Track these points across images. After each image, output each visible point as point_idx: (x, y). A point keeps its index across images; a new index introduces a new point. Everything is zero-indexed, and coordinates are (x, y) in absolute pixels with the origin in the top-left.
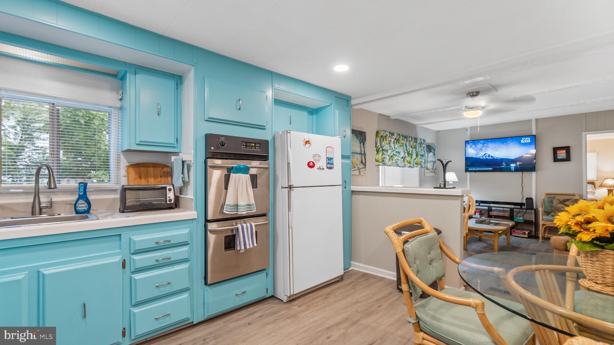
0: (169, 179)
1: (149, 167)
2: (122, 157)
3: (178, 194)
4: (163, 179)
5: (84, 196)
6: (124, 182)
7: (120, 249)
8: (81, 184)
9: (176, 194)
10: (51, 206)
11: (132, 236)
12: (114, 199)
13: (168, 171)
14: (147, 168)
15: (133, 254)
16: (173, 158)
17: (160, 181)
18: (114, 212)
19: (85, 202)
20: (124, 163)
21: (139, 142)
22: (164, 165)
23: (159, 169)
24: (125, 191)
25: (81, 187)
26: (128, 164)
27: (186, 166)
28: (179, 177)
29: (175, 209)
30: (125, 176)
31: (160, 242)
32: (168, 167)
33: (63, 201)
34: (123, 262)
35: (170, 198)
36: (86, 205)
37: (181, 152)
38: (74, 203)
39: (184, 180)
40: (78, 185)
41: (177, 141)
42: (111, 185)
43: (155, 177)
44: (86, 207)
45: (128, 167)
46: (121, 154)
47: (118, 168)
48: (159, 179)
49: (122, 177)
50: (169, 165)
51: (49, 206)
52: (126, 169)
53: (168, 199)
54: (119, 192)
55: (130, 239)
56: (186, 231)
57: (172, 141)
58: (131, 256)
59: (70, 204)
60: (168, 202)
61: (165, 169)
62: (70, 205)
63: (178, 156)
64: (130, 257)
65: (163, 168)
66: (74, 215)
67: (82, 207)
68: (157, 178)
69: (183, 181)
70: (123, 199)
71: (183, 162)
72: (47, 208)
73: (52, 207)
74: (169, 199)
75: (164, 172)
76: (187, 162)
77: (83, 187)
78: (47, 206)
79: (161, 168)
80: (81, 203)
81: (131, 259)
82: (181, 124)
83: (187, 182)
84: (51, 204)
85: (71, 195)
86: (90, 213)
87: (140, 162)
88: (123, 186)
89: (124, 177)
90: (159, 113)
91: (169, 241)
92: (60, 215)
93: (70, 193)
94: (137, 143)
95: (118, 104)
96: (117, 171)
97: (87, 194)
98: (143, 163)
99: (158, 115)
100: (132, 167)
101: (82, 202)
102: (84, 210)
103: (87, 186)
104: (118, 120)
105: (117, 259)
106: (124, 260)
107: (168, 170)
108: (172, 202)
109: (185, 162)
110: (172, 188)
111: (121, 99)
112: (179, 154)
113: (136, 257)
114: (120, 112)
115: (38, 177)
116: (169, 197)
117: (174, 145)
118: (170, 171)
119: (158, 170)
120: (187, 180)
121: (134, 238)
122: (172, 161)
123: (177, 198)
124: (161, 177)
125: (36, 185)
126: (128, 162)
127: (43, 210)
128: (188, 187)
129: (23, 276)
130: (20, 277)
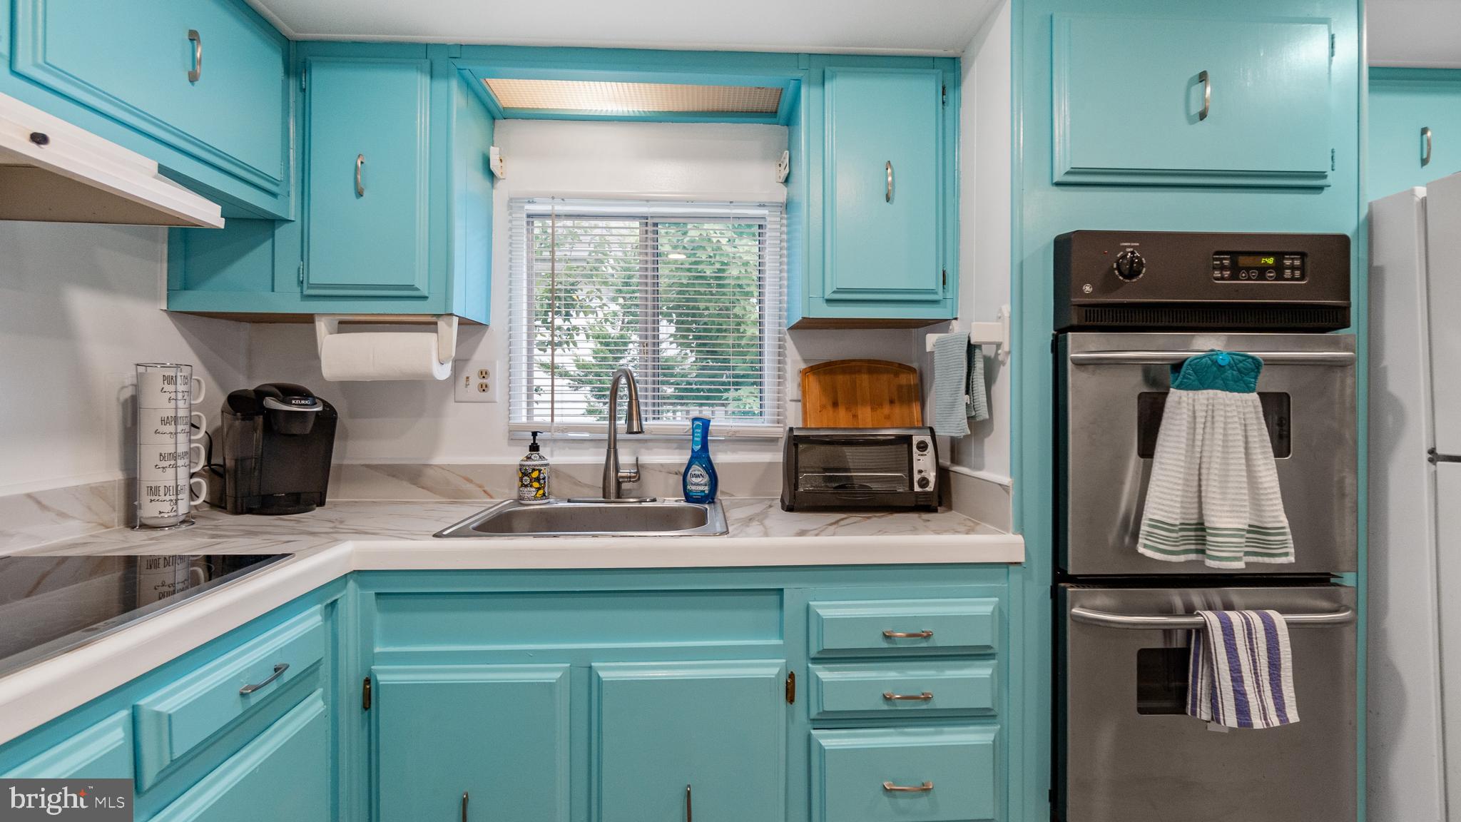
0: (916, 409)
1: (859, 372)
2: (790, 344)
3: (946, 462)
4: (898, 411)
5: (701, 456)
6: (794, 418)
7: (781, 636)
8: (697, 423)
9: (940, 461)
10: (637, 477)
11: (815, 600)
12: (770, 464)
13: (912, 383)
14: (853, 376)
15: (815, 660)
16: (931, 339)
17: (888, 417)
18: (770, 506)
19: (704, 473)
20: (795, 362)
21: (834, 292)
22: (900, 364)
23: (885, 377)
24: (796, 446)
25: (696, 431)
26: (803, 366)
27: (979, 365)
28: (952, 405)
29: (935, 511)
30: (795, 398)
31: (897, 636)
32: (911, 370)
33: (662, 465)
34: (787, 682)
35: (923, 474)
36: (706, 479)
37: (956, 319)
38: (683, 470)
39: (973, 414)
40: (689, 423)
41: (944, 283)
42: (763, 425)
43: (876, 404)
44: (706, 485)
45: (804, 373)
46: (788, 337)
47: (781, 377)
48: (886, 410)
49: (788, 402)
50: (915, 365)
51: (634, 477)
52: (799, 379)
53: (917, 477)
54: (782, 444)
55: (808, 608)
56: (985, 607)
57: (929, 281)
58: (810, 665)
59: (676, 474)
60: (917, 488)
61: (904, 379)
62: (677, 476)
63: (946, 330)
64: (808, 667)
65: (897, 374)
66: (683, 504)
67: (697, 484)
68: (881, 405)
69: (968, 418)
70: (792, 469)
71: (971, 349)
72: (630, 481)
73: (639, 479)
74: (919, 476)
75: (900, 387)
76: (988, 351)
77: (700, 431)
78: (630, 477)
79: (892, 376)
80: (697, 473)
81: (811, 675)
82: (958, 220)
83: (984, 422)
84: (638, 472)
85: (677, 451)
86: (715, 500)
87: (833, 359)
88: (791, 429)
89: (794, 403)
90: (891, 195)
91: (928, 636)
92: (654, 500)
93: (675, 445)
94: (826, 297)
95: (781, 194)
96: (779, 386)
97: (711, 447)
98: (843, 362)
99: (888, 199)
100: (814, 374)
101: (699, 470)
102: (703, 494)
103: (710, 428)
104: (781, 241)
105: (771, 670)
106: (792, 676)
107: (912, 379)
108: (930, 488)
109: (977, 351)
110: (928, 439)
111: (787, 181)
112: (949, 324)
113: (825, 674)
114: (786, 216)
115: (615, 404)
116: (920, 472)
117: (936, 293)
118: (916, 385)
119: (884, 383)
120: (983, 413)
121: (817, 606)
122: (928, 349)
123: (943, 473)
124: (892, 402)
125: (610, 423)
126: (805, 361)
127: (625, 486)
128: (986, 440)
129: (558, 675)
130: (553, 676)
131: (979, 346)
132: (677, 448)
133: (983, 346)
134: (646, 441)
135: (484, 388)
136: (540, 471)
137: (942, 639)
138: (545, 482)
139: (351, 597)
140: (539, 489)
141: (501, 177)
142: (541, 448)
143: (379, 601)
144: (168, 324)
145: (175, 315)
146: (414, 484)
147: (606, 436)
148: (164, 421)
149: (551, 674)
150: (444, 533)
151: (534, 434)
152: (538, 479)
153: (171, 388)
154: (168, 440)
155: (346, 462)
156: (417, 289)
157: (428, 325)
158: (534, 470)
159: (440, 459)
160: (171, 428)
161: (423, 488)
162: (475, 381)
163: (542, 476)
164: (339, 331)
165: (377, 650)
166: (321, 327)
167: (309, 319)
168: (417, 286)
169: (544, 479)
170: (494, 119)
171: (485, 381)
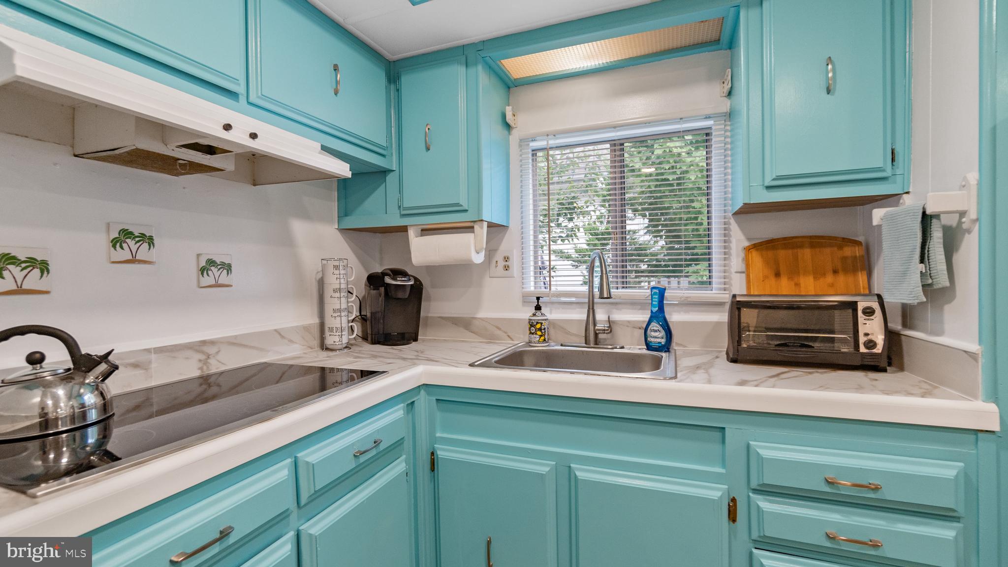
0: (862, 278)
1: (801, 246)
2: (734, 227)
3: (896, 325)
4: (841, 279)
5: (659, 315)
6: (739, 287)
7: (724, 466)
8: (655, 291)
9: (889, 325)
10: (609, 331)
11: (755, 441)
12: (718, 324)
13: (858, 255)
14: (796, 251)
15: (756, 491)
16: (878, 214)
17: (832, 285)
18: (717, 357)
19: (660, 329)
20: (739, 240)
21: (774, 179)
22: (843, 238)
23: (828, 250)
24: (739, 309)
25: (654, 296)
26: (747, 244)
27: (937, 235)
28: (904, 274)
29: (884, 370)
30: (740, 271)
31: (840, 484)
32: (858, 243)
33: (629, 322)
34: (729, 505)
35: (870, 337)
36: (663, 333)
37: (908, 193)
38: (644, 326)
39: (930, 281)
40: (649, 291)
41: (893, 160)
42: (715, 293)
43: (818, 273)
44: (662, 338)
45: (748, 250)
46: (732, 221)
47: (727, 253)
48: (830, 278)
49: (734, 273)
50: (861, 239)
51: (607, 330)
52: (742, 255)
53: (862, 339)
54: (727, 307)
55: (748, 447)
56: (949, 470)
57: (877, 159)
58: (751, 494)
59: (640, 328)
60: (863, 349)
61: (848, 251)
62: (640, 330)
63: (897, 204)
64: (749, 496)
65: (840, 247)
66: (645, 352)
67: (656, 337)
68: (824, 275)
69: (923, 286)
70: (736, 329)
71: (926, 219)
72: (604, 333)
73: (611, 331)
74: (865, 339)
75: (844, 259)
76: (945, 220)
77: (657, 297)
78: (604, 330)
79: (836, 249)
80: (655, 328)
81: (752, 503)
82: (910, 99)
83: (943, 290)
84: (610, 327)
85: (640, 311)
86: (670, 350)
87: (775, 237)
88: (734, 296)
89: (738, 274)
90: (832, 88)
91: (876, 489)
92: (622, 348)
93: (639, 307)
94: (767, 184)
95: (725, 106)
96: (725, 261)
97: (666, 309)
98: (785, 239)
99: (828, 92)
100: (757, 250)
101: (656, 327)
102: (660, 345)
103: (666, 294)
104: (725, 144)
105: (715, 492)
106: (734, 500)
107: (858, 252)
108: (879, 349)
109: (934, 221)
110: (875, 305)
111: (730, 94)
112: (901, 197)
113: (765, 504)
114: (729, 123)
115: (593, 277)
116: (866, 335)
117: (884, 171)
118: (863, 256)
119: (827, 255)
120: (942, 280)
121: (757, 446)
122: (875, 222)
123: (892, 337)
124: (835, 272)
125: (589, 291)
126: (749, 239)
127: (601, 336)
128: (947, 308)
129: (547, 469)
130: (544, 470)
131: (937, 216)
132: (640, 309)
133: (942, 216)
134: (616, 304)
135: (506, 268)
136: (541, 324)
137: (890, 494)
138: (545, 331)
139: (423, 401)
140: (541, 336)
141: (514, 126)
142: (542, 308)
143: (438, 404)
144: (338, 236)
145: (343, 231)
146: (467, 330)
147: (586, 300)
148: (335, 291)
149: (543, 468)
150: (476, 364)
151: (538, 298)
152: (540, 329)
153: (337, 272)
154: (336, 301)
155: (430, 315)
156: (461, 206)
157: (470, 229)
158: (537, 323)
159: (481, 314)
160: (337, 295)
161: (472, 332)
162: (502, 263)
163: (543, 327)
164: (422, 236)
165: (438, 435)
166: (411, 233)
167: (404, 229)
168: (461, 203)
169: (544, 329)
170: (509, 88)
171: (507, 263)
